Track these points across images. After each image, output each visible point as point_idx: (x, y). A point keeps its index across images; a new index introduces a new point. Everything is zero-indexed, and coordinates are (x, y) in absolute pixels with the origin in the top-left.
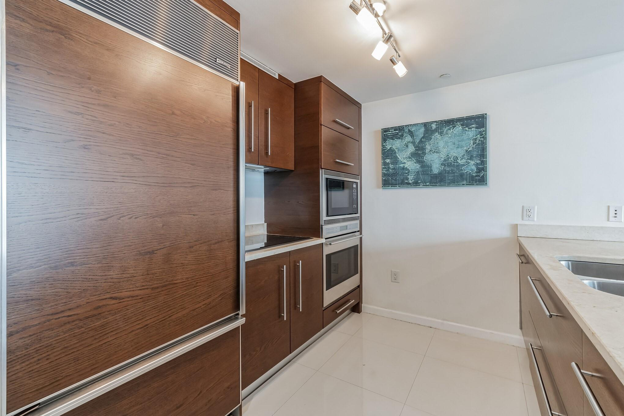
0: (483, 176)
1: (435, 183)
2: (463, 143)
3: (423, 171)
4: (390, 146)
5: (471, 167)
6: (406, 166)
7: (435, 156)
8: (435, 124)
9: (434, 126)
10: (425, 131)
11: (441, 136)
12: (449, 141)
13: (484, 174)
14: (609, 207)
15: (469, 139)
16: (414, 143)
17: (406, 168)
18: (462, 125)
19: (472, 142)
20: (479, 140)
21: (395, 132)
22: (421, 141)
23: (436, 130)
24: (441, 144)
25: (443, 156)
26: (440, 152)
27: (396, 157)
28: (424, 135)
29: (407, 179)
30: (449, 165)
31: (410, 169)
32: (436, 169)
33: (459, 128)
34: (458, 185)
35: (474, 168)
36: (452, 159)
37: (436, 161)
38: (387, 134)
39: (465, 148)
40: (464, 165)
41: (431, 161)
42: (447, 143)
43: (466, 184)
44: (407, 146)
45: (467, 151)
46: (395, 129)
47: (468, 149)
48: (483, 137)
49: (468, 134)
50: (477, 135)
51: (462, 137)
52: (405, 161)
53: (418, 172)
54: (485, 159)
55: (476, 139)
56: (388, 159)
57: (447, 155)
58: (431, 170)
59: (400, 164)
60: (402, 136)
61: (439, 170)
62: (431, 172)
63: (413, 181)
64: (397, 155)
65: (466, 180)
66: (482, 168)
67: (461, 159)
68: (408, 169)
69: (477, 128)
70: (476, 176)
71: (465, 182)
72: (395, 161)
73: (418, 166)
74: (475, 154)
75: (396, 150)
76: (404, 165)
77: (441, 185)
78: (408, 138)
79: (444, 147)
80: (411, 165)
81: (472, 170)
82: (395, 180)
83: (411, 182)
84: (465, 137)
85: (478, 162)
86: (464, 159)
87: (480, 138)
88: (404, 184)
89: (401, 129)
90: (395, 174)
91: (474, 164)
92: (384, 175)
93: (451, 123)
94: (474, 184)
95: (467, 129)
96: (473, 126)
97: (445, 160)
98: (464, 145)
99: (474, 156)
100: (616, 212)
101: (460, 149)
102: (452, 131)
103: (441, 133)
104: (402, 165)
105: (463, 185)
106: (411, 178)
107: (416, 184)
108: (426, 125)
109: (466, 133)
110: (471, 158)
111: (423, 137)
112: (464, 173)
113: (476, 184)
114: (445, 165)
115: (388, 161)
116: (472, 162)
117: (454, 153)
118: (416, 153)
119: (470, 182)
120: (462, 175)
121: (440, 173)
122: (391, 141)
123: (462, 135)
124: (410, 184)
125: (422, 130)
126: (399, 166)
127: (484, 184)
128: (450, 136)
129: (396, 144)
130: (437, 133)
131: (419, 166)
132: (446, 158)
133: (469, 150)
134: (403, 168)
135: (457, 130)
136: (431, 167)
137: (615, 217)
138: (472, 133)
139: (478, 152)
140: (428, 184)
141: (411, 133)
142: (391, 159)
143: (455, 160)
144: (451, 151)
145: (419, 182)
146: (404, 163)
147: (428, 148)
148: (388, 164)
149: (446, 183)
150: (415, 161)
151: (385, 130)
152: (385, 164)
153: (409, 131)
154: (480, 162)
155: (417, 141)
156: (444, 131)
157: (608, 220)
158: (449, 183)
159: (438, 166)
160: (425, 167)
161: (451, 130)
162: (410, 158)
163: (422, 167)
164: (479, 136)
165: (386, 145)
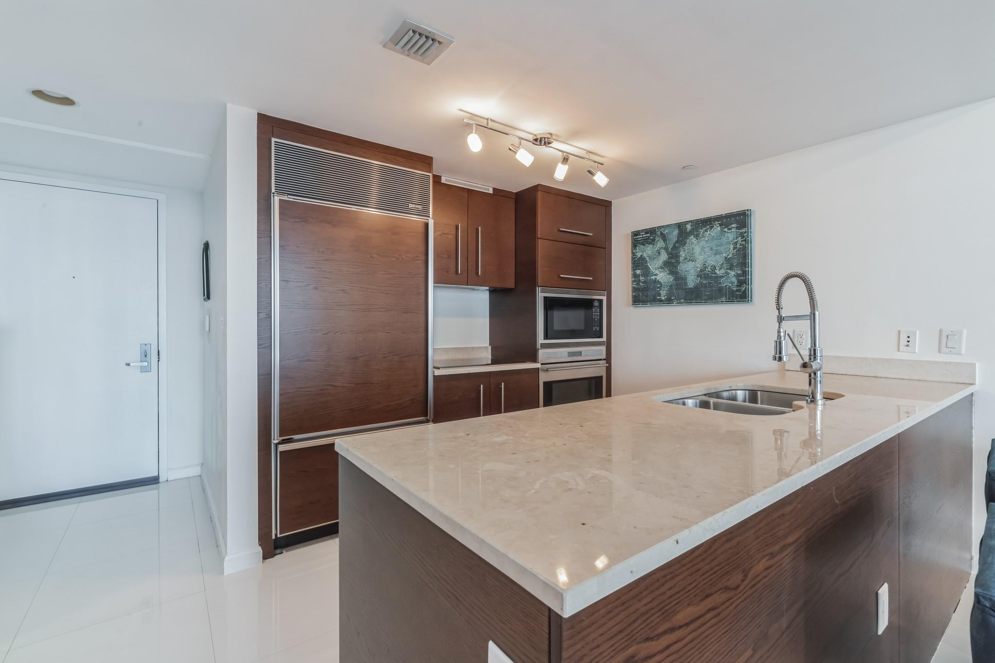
0: (745, 291)
1: (690, 300)
2: (722, 248)
3: (677, 285)
4: (641, 254)
5: (731, 279)
6: (658, 278)
7: (691, 265)
8: (690, 224)
9: (689, 227)
10: (679, 234)
11: (697, 239)
12: (706, 246)
13: (746, 288)
14: (899, 331)
15: (729, 243)
16: (666, 249)
17: (658, 280)
18: (721, 225)
19: (732, 247)
20: (741, 245)
21: (646, 235)
22: (674, 247)
23: (691, 233)
24: (697, 250)
25: (699, 265)
26: (696, 261)
27: (648, 268)
28: (678, 238)
29: (660, 295)
30: (706, 277)
31: (662, 282)
32: (692, 281)
33: (717, 229)
34: (717, 303)
35: (734, 280)
36: (709, 269)
37: (692, 271)
38: (637, 238)
39: (724, 255)
40: (722, 277)
41: (686, 271)
42: (703, 248)
43: (726, 302)
44: (659, 253)
45: (726, 258)
46: (647, 231)
47: (728, 255)
48: (745, 240)
49: (727, 236)
50: (737, 238)
51: (721, 240)
52: (657, 272)
53: (671, 286)
54: (747, 269)
55: (736, 243)
56: (639, 269)
57: (704, 264)
58: (686, 283)
59: (652, 276)
60: (654, 240)
61: (695, 284)
62: (685, 286)
63: (666, 297)
64: (648, 264)
65: (726, 297)
66: (744, 280)
67: (720, 269)
68: (660, 283)
69: (737, 228)
70: (737, 291)
71: (724, 298)
72: (647, 272)
73: (671, 278)
74: (735, 262)
75: (647, 258)
76: (655, 277)
77: (697, 303)
78: (660, 244)
79: (700, 254)
80: (663, 277)
81: (732, 283)
82: (646, 296)
83: (663, 298)
84: (724, 240)
85: (739, 272)
86: (722, 269)
87: (742, 241)
88: (656, 302)
89: (652, 231)
90: (645, 289)
91: (734, 275)
92: (634, 290)
93: (707, 222)
94: (734, 301)
95: (726, 230)
96: (733, 225)
97: (701, 271)
98: (723, 251)
99: (735, 264)
100: (908, 339)
101: (718, 256)
102: (709, 232)
103: (697, 236)
104: (653, 277)
105: (722, 302)
106: (663, 294)
107: (669, 301)
108: (680, 226)
109: (725, 235)
110: (731, 268)
111: (677, 242)
112: (721, 287)
113: (737, 301)
114: (701, 277)
115: (638, 272)
116: (732, 273)
117: (711, 262)
118: (668, 262)
119: (729, 299)
120: (720, 290)
121: (696, 288)
122: (642, 246)
123: (721, 238)
124: (661, 301)
125: (676, 232)
126: (650, 279)
127: (746, 301)
128: (707, 239)
129: (647, 251)
130: (693, 236)
131: (673, 278)
132: (702, 268)
133: (728, 257)
134: (655, 281)
135: (715, 231)
136: (685, 279)
137: (908, 346)
138: (731, 235)
139: (739, 260)
140: (683, 300)
141: (664, 237)
142: (642, 269)
143: (712, 270)
144: (708, 259)
145: (673, 298)
146: (656, 275)
147: (682, 254)
148: (639, 275)
149: (702, 300)
150: (668, 272)
151: (635, 234)
152: (635, 276)
153: (662, 234)
154: (741, 272)
155: (670, 247)
156: (700, 233)
157: (899, 350)
158: (706, 300)
159: (693, 277)
160: (679, 280)
161: (707, 232)
162: (662, 268)
163: (676, 279)
164: (740, 238)
165: (637, 252)
